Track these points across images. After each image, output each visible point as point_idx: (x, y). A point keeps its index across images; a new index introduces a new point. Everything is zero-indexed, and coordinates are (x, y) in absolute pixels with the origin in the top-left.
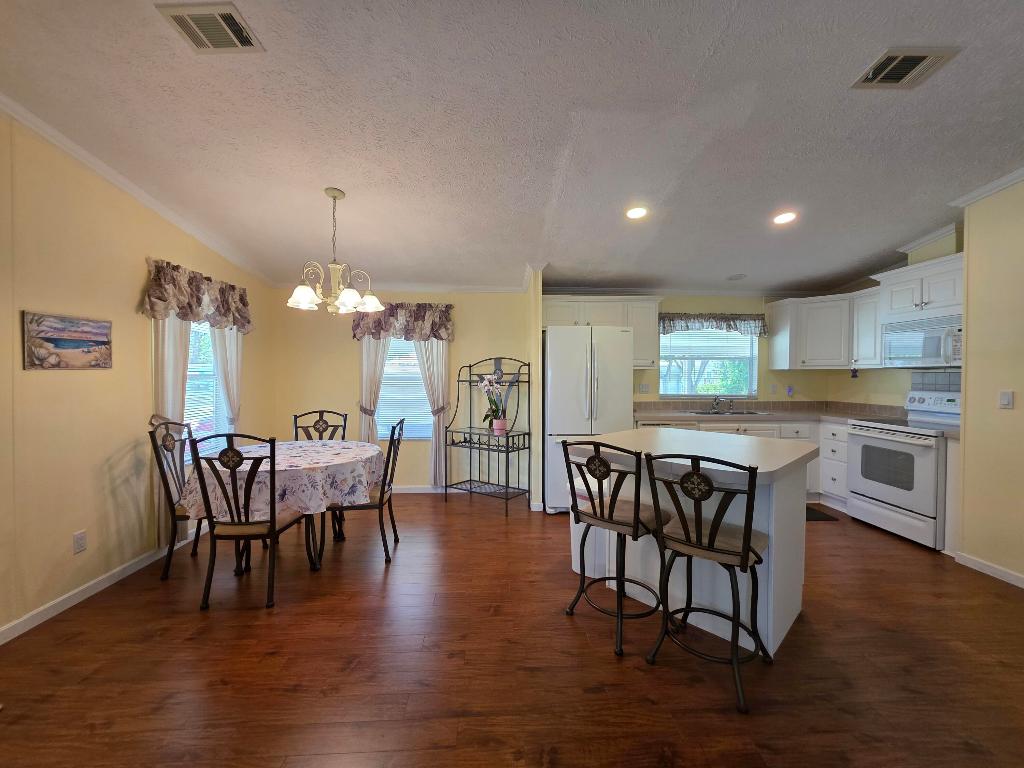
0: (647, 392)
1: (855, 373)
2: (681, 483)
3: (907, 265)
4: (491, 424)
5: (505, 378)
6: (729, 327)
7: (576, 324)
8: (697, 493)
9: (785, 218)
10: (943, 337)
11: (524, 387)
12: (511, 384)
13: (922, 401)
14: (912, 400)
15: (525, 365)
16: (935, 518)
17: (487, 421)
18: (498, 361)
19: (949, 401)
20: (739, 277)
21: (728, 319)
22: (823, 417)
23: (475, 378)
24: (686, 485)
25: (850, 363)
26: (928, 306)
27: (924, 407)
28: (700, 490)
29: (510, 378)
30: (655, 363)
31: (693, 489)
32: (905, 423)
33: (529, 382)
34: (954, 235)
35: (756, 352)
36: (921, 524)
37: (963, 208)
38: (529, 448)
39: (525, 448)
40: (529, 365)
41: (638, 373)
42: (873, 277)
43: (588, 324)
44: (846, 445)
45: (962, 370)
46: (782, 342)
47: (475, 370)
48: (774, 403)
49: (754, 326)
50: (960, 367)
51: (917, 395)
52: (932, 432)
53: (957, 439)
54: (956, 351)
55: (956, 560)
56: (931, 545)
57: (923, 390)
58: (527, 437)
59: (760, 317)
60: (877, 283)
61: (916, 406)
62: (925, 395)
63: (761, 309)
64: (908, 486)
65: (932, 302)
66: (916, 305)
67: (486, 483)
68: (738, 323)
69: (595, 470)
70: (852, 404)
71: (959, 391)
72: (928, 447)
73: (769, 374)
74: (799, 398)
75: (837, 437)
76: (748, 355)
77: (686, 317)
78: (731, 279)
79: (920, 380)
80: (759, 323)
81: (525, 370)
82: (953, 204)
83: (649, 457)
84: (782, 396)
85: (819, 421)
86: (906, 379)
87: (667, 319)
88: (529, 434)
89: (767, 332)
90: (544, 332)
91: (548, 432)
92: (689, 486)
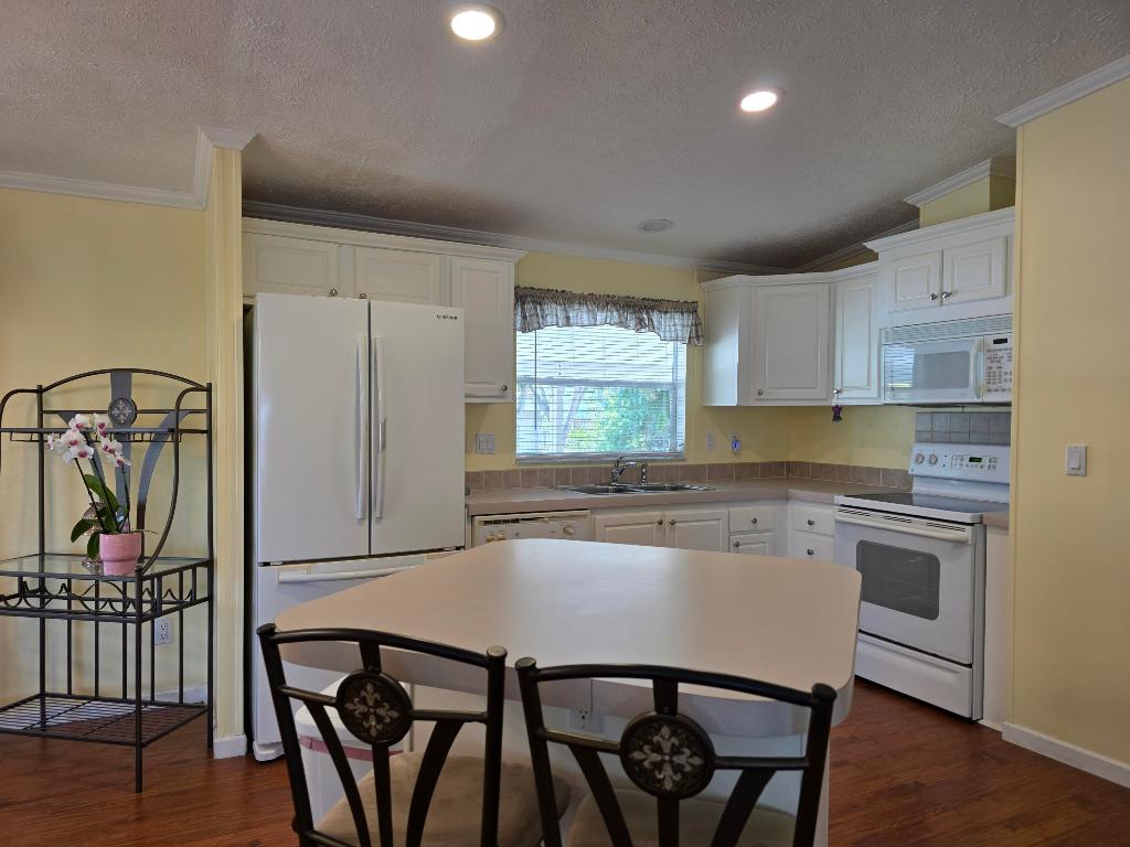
0: (491, 451)
1: (837, 412)
2: (624, 750)
3: (918, 227)
4: (93, 546)
5: (143, 421)
6: (641, 325)
7: (333, 293)
8: (668, 779)
9: (758, 101)
10: (973, 352)
11: (193, 447)
12: (158, 438)
13: (934, 460)
14: (920, 459)
15: (198, 388)
16: (970, 666)
17: (85, 538)
18: (121, 377)
19: (972, 460)
20: (663, 225)
21: (637, 309)
22: (792, 491)
23: (56, 422)
24: (637, 755)
25: (830, 395)
26: (951, 299)
27: (936, 471)
28: (677, 768)
29: (155, 421)
30: (507, 390)
31: (658, 766)
32: (907, 498)
33: (209, 432)
34: (988, 179)
35: (682, 374)
36: (949, 677)
37: (1015, 129)
38: (210, 599)
39: (194, 602)
40: (209, 389)
41: (474, 410)
42: (869, 245)
43: (363, 297)
44: (831, 540)
45: (1013, 409)
46: (727, 355)
47: (55, 401)
48: (712, 466)
49: (678, 323)
50: (1008, 404)
51: (927, 450)
52: (967, 517)
53: (1004, 528)
54: (992, 377)
55: (1005, 737)
56: (966, 714)
57: (931, 441)
58: (202, 572)
59: (688, 308)
60: (873, 256)
61: (925, 469)
62: (940, 450)
63: (692, 292)
64: (929, 611)
65: (957, 292)
66: (934, 297)
67: (90, 699)
68: (655, 316)
69: (365, 716)
70: (827, 465)
71: (1008, 444)
72: (960, 543)
73: (705, 413)
74: (749, 457)
75: (815, 528)
76: (668, 379)
77: (566, 298)
78: (647, 228)
79: (926, 425)
80: (688, 319)
81: (198, 400)
82: (1003, 119)
83: (530, 676)
84: (723, 455)
85: (787, 499)
86: (907, 424)
87: (532, 301)
88: (209, 564)
89: (701, 337)
90: (248, 310)
91: (259, 556)
92: (647, 757)
